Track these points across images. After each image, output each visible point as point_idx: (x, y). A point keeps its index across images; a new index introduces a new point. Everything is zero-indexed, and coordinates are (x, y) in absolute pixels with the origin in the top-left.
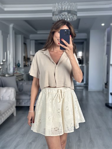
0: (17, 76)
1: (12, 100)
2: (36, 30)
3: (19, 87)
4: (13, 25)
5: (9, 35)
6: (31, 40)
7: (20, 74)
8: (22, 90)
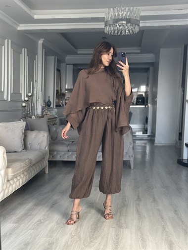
0: (49, 119)
1: (44, 148)
2: (76, 48)
3: (51, 135)
4: (44, 41)
5: (37, 56)
6: (67, 64)
7: (53, 117)
8: (57, 138)
